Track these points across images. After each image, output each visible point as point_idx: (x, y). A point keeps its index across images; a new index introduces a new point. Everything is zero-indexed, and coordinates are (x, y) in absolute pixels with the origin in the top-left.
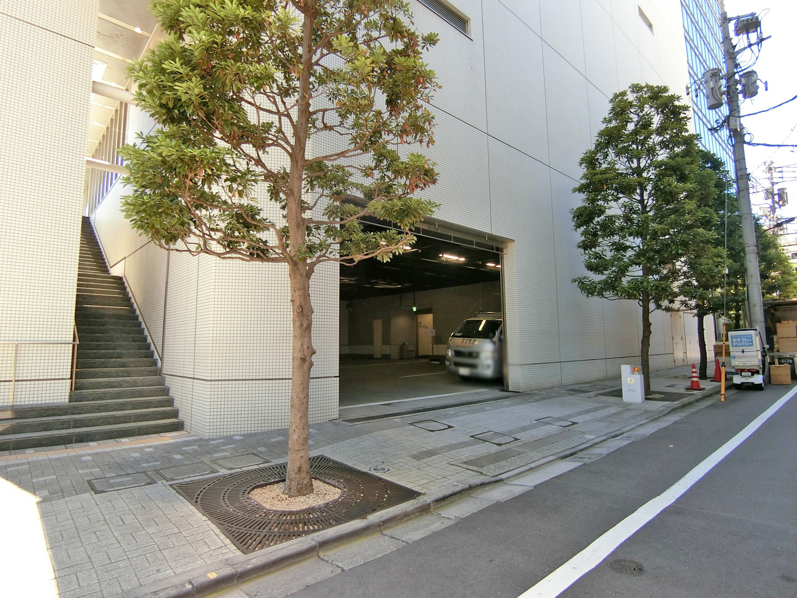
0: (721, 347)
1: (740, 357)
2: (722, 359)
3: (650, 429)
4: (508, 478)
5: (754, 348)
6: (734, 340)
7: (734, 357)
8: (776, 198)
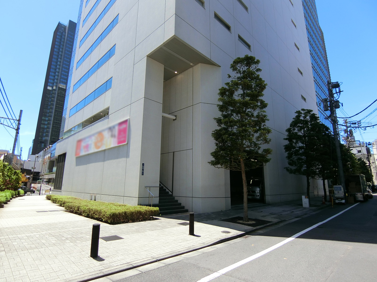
0: (331, 190)
1: (337, 194)
2: (331, 195)
3: (314, 213)
4: (287, 220)
5: (341, 191)
6: (335, 188)
7: (336, 194)
8: (349, 133)
